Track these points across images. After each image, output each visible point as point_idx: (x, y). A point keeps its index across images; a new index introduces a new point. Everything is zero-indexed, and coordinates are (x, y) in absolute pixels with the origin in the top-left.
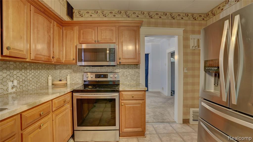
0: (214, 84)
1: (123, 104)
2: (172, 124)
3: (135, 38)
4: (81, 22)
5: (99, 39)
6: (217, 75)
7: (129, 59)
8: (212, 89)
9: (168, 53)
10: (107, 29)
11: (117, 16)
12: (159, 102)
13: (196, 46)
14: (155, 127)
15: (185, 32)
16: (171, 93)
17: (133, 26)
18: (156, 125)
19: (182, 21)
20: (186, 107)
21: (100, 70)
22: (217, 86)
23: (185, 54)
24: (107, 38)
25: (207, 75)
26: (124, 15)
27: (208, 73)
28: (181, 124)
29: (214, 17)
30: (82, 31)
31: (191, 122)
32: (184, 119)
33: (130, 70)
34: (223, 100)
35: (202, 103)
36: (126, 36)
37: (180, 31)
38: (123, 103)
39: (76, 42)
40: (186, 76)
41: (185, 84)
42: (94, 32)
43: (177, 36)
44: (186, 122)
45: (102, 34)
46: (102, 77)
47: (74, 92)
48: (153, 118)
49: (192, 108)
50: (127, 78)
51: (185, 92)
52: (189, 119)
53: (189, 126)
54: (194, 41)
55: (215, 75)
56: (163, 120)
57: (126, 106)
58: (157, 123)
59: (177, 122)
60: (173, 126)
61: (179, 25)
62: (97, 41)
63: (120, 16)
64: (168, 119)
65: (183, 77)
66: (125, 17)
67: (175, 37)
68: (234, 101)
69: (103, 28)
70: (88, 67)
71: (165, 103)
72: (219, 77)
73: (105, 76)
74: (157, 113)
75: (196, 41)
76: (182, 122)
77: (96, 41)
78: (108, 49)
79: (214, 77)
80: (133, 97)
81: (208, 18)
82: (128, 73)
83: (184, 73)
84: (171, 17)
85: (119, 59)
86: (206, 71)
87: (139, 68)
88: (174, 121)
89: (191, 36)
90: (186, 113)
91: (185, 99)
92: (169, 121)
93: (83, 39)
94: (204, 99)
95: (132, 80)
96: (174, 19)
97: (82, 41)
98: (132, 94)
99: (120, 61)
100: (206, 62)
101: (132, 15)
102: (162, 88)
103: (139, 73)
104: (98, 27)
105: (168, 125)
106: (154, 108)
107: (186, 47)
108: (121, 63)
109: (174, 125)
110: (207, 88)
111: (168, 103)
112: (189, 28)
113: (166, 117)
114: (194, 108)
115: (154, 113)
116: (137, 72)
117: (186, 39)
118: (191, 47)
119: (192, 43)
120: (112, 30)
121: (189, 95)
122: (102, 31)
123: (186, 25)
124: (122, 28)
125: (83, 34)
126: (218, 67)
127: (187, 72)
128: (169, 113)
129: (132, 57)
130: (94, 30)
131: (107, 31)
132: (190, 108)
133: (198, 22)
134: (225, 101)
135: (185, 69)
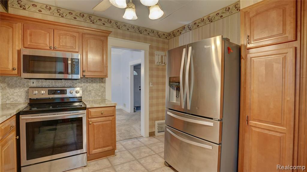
0: (176, 97)
1: (91, 123)
2: (139, 138)
3: (102, 49)
4: (28, 19)
5: (56, 45)
6: (178, 89)
7: (95, 71)
8: (174, 100)
9: (131, 66)
10: (68, 34)
11: (78, 18)
12: (122, 120)
13: (160, 62)
14: (123, 144)
15: (151, 47)
16: (134, 109)
17: (99, 36)
18: (124, 143)
19: (148, 37)
20: (152, 120)
21: (54, 84)
22: (178, 98)
23: (151, 69)
24: (68, 45)
25: (171, 89)
26: (87, 20)
27: (172, 88)
28: (147, 137)
29: (175, 38)
30: (28, 30)
31: (157, 134)
32: (150, 132)
33: (94, 85)
34: (182, 108)
35: (168, 112)
36: (92, 46)
37: (147, 46)
38: (91, 121)
39: (18, 45)
40: (151, 91)
41: (151, 98)
42: (48, 35)
43: (144, 51)
44: (152, 134)
45: (60, 39)
46: (59, 93)
47: (21, 115)
48: (119, 136)
49: (157, 120)
50: (90, 94)
51: (151, 105)
52: (154, 132)
53: (154, 137)
54: (159, 57)
55: (177, 89)
56: (130, 137)
57: (95, 124)
58: (125, 140)
59: (144, 137)
60: (140, 140)
61: (145, 40)
62: (53, 48)
63: (82, 19)
64: (135, 134)
65: (148, 91)
66: (88, 22)
67: (141, 51)
68: (189, 108)
69: (62, 32)
70: (35, 81)
71: (129, 120)
72: (179, 90)
73: (63, 92)
74: (123, 131)
75: (160, 57)
76: (149, 136)
77: (51, 47)
78: (69, 59)
79: (176, 91)
80: (102, 114)
81: (170, 38)
82: (92, 88)
83: (149, 87)
84: (139, 31)
85: (83, 71)
86: (170, 85)
87: (105, 82)
88: (141, 136)
89: (156, 52)
90: (152, 126)
91: (151, 113)
92: (136, 136)
93: (31, 41)
94: (169, 109)
95: (96, 95)
96: (141, 33)
97: (29, 44)
98: (102, 111)
99: (84, 74)
100: (170, 78)
101: (97, 21)
102: (124, 104)
103: (105, 88)
104: (55, 30)
105: (136, 140)
106: (118, 127)
107: (151, 62)
108: (85, 77)
109: (142, 140)
110: (171, 100)
111: (132, 119)
112: (155, 44)
113: (133, 133)
114: (158, 120)
115: (120, 131)
116: (102, 87)
117: (151, 54)
118: (156, 63)
119: (157, 59)
120: (74, 37)
121: (154, 108)
122: (61, 36)
123: (152, 40)
124: (87, 36)
125: (31, 35)
126: (179, 83)
127: (152, 86)
128: (135, 129)
129: (99, 70)
130: (49, 33)
131: (68, 37)
132: (155, 121)
133: (162, 39)
134: (184, 108)
135: (151, 83)
